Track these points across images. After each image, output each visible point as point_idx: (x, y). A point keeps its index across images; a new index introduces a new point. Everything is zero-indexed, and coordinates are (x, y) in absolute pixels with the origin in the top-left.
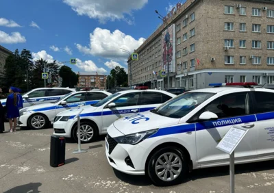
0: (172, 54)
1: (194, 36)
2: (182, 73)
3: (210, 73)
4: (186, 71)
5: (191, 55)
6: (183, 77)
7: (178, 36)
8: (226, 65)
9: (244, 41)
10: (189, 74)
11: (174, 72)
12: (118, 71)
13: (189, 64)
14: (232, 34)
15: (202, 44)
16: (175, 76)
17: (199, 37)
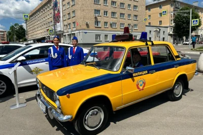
0: (60, 17)
1: (74, 5)
2: (68, 32)
3: (86, 33)
4: (70, 30)
5: (73, 18)
6: (68, 35)
7: (64, 4)
8: (96, 27)
9: (107, 12)
10: (72, 33)
11: (62, 30)
12: (17, 28)
13: (72, 25)
14: (99, 6)
15: (79, 11)
16: (63, 34)
17: (78, 6)
